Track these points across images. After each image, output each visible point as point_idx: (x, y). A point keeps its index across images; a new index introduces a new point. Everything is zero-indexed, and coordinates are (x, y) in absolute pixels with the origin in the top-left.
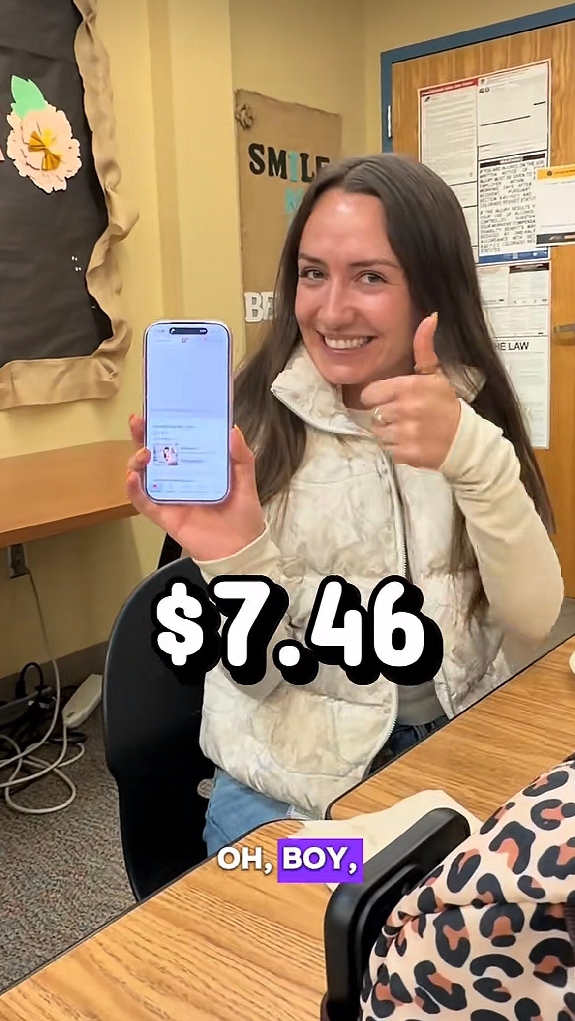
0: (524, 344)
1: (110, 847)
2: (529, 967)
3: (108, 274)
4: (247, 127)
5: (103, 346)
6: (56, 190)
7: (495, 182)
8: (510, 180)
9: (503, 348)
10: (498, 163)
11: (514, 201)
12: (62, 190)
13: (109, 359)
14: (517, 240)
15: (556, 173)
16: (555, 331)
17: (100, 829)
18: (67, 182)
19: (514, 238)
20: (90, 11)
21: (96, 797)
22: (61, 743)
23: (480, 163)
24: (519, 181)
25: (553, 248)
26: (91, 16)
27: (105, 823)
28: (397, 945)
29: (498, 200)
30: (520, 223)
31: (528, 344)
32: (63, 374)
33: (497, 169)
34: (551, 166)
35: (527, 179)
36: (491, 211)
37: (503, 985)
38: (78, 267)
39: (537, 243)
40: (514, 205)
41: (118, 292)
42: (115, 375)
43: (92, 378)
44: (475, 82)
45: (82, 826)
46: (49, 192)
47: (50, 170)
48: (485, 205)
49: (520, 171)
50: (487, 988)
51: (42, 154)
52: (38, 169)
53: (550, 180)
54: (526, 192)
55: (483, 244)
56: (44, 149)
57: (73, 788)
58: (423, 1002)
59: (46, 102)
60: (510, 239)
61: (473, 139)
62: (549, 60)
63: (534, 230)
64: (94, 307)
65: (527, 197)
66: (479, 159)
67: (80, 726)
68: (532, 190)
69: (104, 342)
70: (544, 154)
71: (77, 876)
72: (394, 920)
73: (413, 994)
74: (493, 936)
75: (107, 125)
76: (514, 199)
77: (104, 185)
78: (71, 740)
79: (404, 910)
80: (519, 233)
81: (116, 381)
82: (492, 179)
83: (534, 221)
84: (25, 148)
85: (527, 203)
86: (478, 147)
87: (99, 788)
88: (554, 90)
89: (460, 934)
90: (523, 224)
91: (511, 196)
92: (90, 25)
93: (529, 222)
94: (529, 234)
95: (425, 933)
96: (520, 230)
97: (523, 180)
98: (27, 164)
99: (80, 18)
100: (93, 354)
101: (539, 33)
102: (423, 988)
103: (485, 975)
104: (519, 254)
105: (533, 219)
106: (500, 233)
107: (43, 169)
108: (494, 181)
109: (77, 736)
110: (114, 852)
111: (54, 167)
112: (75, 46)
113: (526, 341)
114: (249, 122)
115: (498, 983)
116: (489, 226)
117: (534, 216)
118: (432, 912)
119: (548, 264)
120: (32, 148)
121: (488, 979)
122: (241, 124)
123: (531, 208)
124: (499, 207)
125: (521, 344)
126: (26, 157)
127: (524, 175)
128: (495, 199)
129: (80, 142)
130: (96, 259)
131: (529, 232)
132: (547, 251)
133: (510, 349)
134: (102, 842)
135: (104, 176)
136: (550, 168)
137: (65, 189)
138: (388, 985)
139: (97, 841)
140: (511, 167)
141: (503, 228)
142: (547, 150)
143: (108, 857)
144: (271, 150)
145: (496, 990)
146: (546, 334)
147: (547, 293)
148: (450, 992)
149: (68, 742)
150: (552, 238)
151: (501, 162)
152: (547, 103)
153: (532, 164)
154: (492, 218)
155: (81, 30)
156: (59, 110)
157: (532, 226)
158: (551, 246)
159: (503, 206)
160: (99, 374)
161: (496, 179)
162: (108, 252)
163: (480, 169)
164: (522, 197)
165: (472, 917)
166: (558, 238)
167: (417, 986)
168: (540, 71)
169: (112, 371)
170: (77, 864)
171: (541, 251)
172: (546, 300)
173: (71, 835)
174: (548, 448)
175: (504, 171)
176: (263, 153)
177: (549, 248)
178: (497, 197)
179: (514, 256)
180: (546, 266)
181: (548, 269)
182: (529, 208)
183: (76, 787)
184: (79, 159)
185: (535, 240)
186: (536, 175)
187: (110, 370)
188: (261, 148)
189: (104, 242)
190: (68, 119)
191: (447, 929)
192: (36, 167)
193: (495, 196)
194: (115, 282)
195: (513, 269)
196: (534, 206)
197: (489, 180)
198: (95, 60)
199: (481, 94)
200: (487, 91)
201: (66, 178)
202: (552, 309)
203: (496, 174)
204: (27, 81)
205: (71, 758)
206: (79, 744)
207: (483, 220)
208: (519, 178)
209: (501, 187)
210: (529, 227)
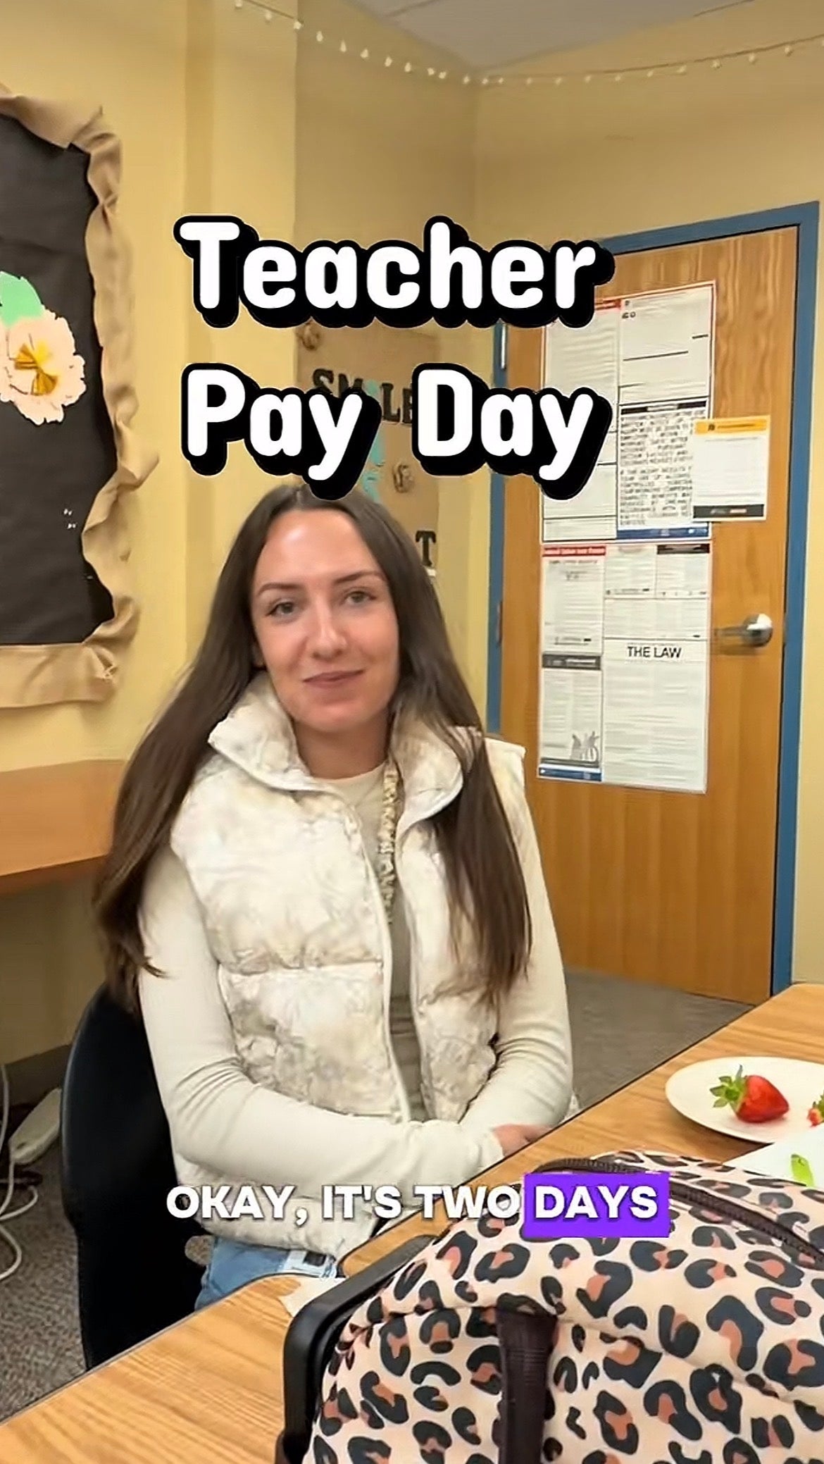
0: (675, 650)
1: (66, 1337)
2: (466, 1375)
3: (113, 536)
4: (311, 347)
5: (101, 631)
6: (48, 421)
7: (641, 434)
8: (659, 433)
9: (647, 654)
10: (644, 410)
11: (666, 461)
12: (56, 422)
13: (108, 648)
14: (668, 511)
15: (719, 427)
16: (716, 634)
17: (54, 1311)
18: (64, 412)
19: (664, 508)
20: (109, 192)
21: (50, 1266)
22: (6, 1186)
23: (621, 408)
24: (671, 434)
25: (715, 525)
26: (110, 198)
27: (62, 1302)
28: (347, 1361)
29: (644, 457)
30: (672, 489)
31: (680, 650)
32: (41, 667)
33: (643, 418)
34: (714, 417)
35: (683, 433)
36: (634, 472)
37: (441, 1393)
38: (72, 524)
39: (694, 517)
40: (664, 465)
41: (125, 557)
42: (113, 671)
43: (81, 672)
44: (617, 304)
45: (27, 1306)
46: (39, 422)
47: (41, 394)
48: (627, 463)
49: (672, 422)
50: (428, 1397)
51: (33, 373)
52: (26, 393)
53: (712, 435)
54: (680, 450)
55: (623, 514)
56: (36, 368)
57: (19, 1252)
58: (367, 1416)
59: (43, 307)
60: (659, 511)
61: (612, 377)
62: (714, 282)
63: (691, 500)
64: (90, 577)
65: (681, 456)
66: (621, 403)
67: (34, 1162)
68: (688, 447)
69: (102, 624)
70: (705, 402)
71: (15, 1378)
72: (347, 1335)
73: (358, 1408)
74: (432, 1341)
75: (123, 338)
76: (665, 457)
77: (115, 417)
78: (19, 1181)
79: (356, 1323)
80: (671, 502)
81: (114, 679)
82: (636, 430)
83: (691, 488)
84: (11, 364)
85: (682, 464)
86: (619, 387)
87: (55, 1252)
88: (720, 321)
89: (402, 1341)
90: (676, 491)
91: (660, 454)
92: (108, 211)
93: (684, 488)
94: (683, 504)
95: (371, 1343)
96: (671, 498)
97: (676, 434)
98: (12, 386)
99: (95, 201)
100: (87, 640)
101: (701, 249)
102: (368, 1402)
103: (424, 1384)
104: (670, 530)
105: (689, 485)
106: (645, 501)
107: (32, 393)
108: (638, 433)
109: (29, 1176)
110: (70, 1345)
111: (48, 391)
112: (87, 238)
113: (677, 645)
114: (314, 341)
115: (435, 1391)
116: (631, 491)
117: (690, 482)
118: (380, 1322)
119: (708, 545)
120: (20, 366)
121: (427, 1387)
122: (304, 343)
123: (687, 471)
124: (644, 467)
125: (670, 649)
126: (10, 377)
127: (678, 427)
128: (640, 456)
129: (85, 359)
130: (98, 513)
131: (684, 501)
132: (707, 528)
133: (655, 656)
134: (54, 1330)
135: (115, 404)
136: (712, 420)
137: (60, 420)
138: (336, 1401)
139: (47, 1328)
140: (663, 416)
141: (649, 494)
142: (710, 396)
143: (63, 1351)
144: (343, 378)
145: (435, 1399)
146: (705, 638)
147: (706, 582)
148: (393, 1404)
149: (16, 1186)
150: (713, 512)
151: (649, 409)
152: (709, 339)
153: (689, 413)
154: (636, 480)
155: (95, 217)
156: (60, 317)
157: (688, 495)
158: (713, 522)
159: (651, 466)
160: (90, 667)
161: (642, 430)
162: (115, 506)
163: (620, 416)
164: (675, 456)
165: (414, 1323)
166: (722, 512)
167: (363, 1399)
168: (702, 295)
169: (110, 665)
170: (17, 1361)
171: (699, 528)
172: (704, 593)
173: (10, 1319)
174: (704, 792)
175: (652, 420)
176: (331, 381)
177: (710, 524)
178: (644, 453)
179: (663, 531)
180: (705, 548)
181: (708, 552)
182: (684, 470)
183: (22, 1248)
184: (82, 382)
185: (692, 513)
186: (693, 428)
187: (107, 664)
188: (329, 374)
189: (110, 491)
190: (71, 329)
191: (391, 1338)
192: (24, 391)
193: (640, 452)
194: (122, 546)
195: (662, 550)
196: (690, 468)
197: (634, 430)
198: (111, 255)
199: (624, 320)
200: (632, 316)
201: (63, 406)
202: (712, 606)
203: (641, 424)
204: (19, 278)
205: (19, 1208)
206: (32, 1188)
207: (623, 482)
208: (673, 431)
209: (648, 441)
210: (684, 495)
